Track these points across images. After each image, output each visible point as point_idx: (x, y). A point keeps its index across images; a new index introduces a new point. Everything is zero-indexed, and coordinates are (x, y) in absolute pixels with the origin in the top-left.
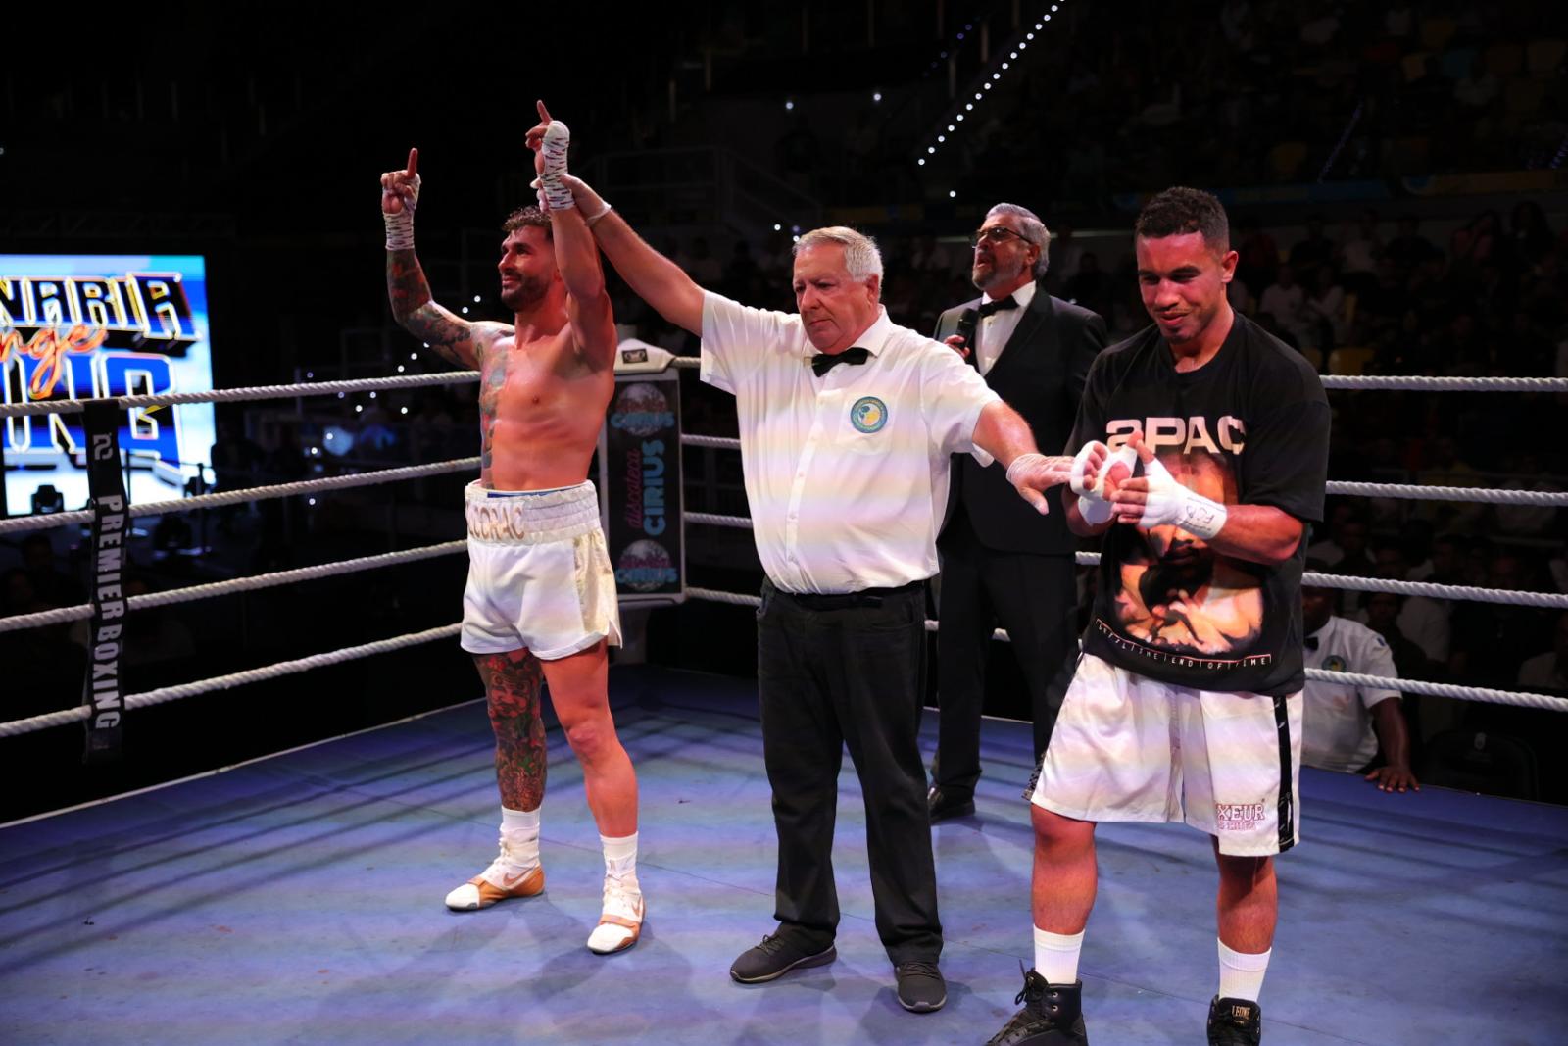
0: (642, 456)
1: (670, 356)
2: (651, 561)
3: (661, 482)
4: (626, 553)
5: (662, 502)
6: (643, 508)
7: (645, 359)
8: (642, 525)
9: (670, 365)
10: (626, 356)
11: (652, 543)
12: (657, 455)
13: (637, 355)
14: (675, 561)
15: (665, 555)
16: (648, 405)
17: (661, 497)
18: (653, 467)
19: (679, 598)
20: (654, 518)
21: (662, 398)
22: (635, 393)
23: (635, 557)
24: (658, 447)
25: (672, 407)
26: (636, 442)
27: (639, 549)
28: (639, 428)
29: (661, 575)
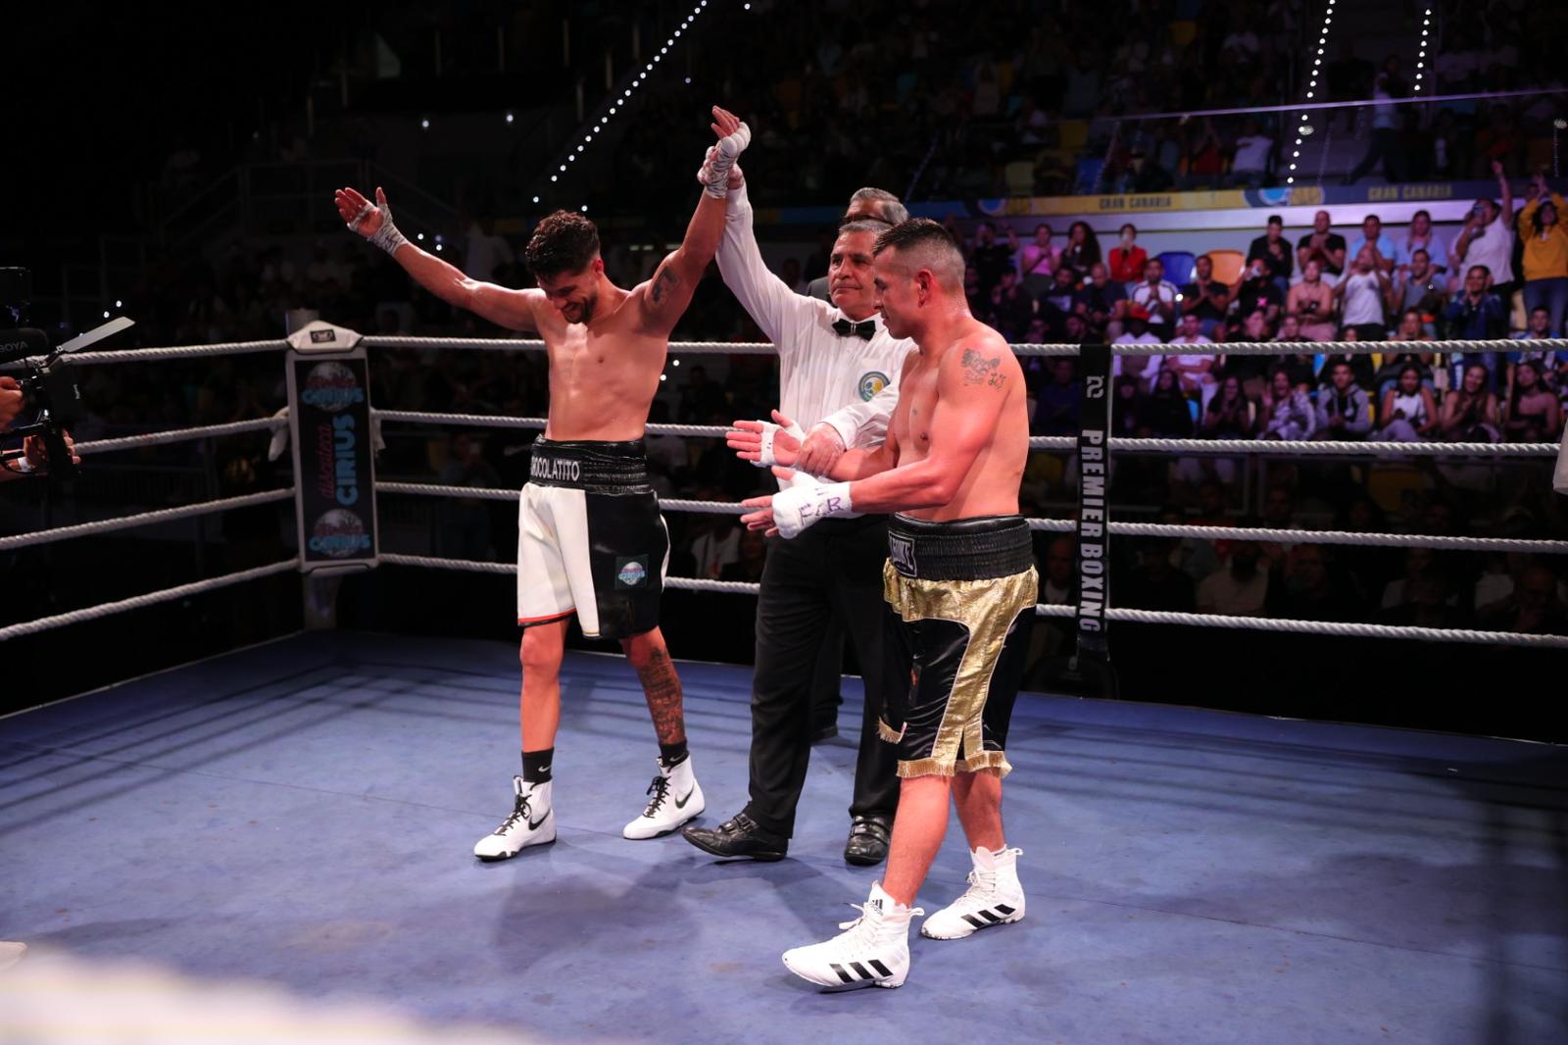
0: (333, 430)
1: (358, 336)
2: (345, 529)
3: (352, 454)
4: (320, 522)
5: (354, 473)
6: (336, 479)
7: (333, 338)
8: (335, 494)
9: (358, 344)
10: (314, 335)
11: (345, 512)
12: (348, 429)
13: (325, 335)
14: (368, 529)
15: (358, 523)
16: (337, 382)
17: (352, 469)
18: (344, 440)
19: (373, 563)
20: (347, 488)
21: (351, 375)
22: (324, 371)
23: (329, 525)
24: (348, 420)
25: (361, 383)
26: (327, 417)
27: (333, 518)
28: (329, 404)
29: (354, 541)
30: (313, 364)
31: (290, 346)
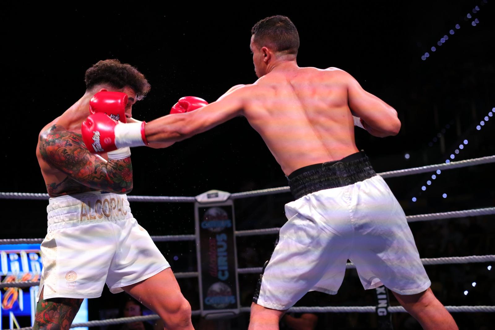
0: (216, 241)
1: (228, 194)
2: (222, 293)
3: (225, 254)
4: (210, 289)
5: (226, 263)
6: (218, 266)
7: (217, 196)
8: (217, 274)
9: (229, 198)
10: (209, 196)
11: (222, 284)
12: (223, 241)
13: (214, 195)
14: (234, 293)
15: (229, 290)
16: (219, 217)
18: (221, 246)
19: (237, 311)
20: (223, 271)
21: (225, 214)
22: (213, 212)
23: (215, 291)
24: (224, 236)
25: (230, 217)
26: (214, 235)
27: (216, 287)
28: (214, 228)
29: (229, 299)
30: (208, 208)
31: (196, 200)
